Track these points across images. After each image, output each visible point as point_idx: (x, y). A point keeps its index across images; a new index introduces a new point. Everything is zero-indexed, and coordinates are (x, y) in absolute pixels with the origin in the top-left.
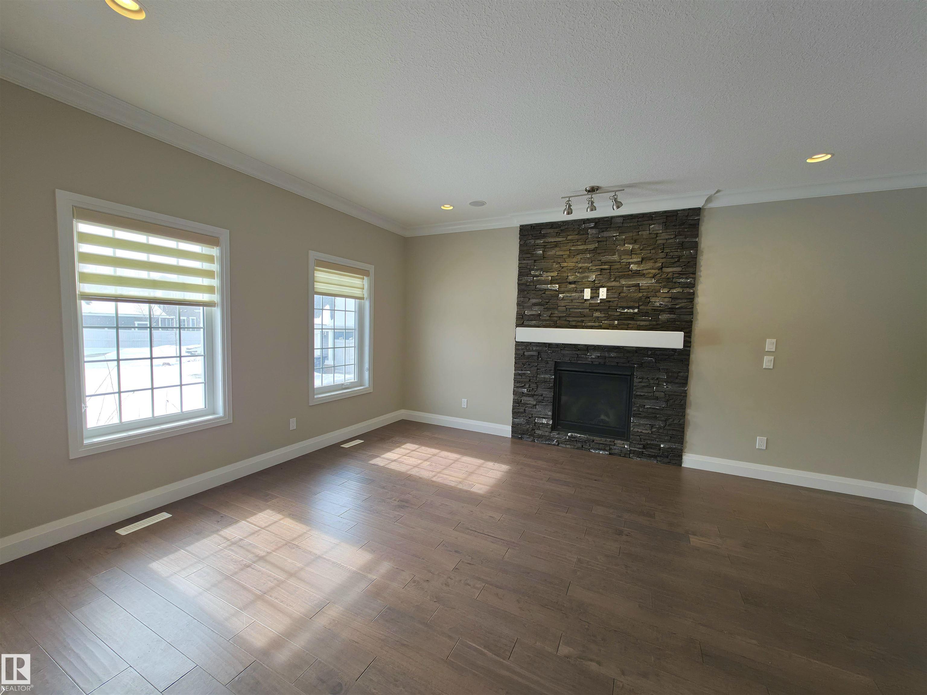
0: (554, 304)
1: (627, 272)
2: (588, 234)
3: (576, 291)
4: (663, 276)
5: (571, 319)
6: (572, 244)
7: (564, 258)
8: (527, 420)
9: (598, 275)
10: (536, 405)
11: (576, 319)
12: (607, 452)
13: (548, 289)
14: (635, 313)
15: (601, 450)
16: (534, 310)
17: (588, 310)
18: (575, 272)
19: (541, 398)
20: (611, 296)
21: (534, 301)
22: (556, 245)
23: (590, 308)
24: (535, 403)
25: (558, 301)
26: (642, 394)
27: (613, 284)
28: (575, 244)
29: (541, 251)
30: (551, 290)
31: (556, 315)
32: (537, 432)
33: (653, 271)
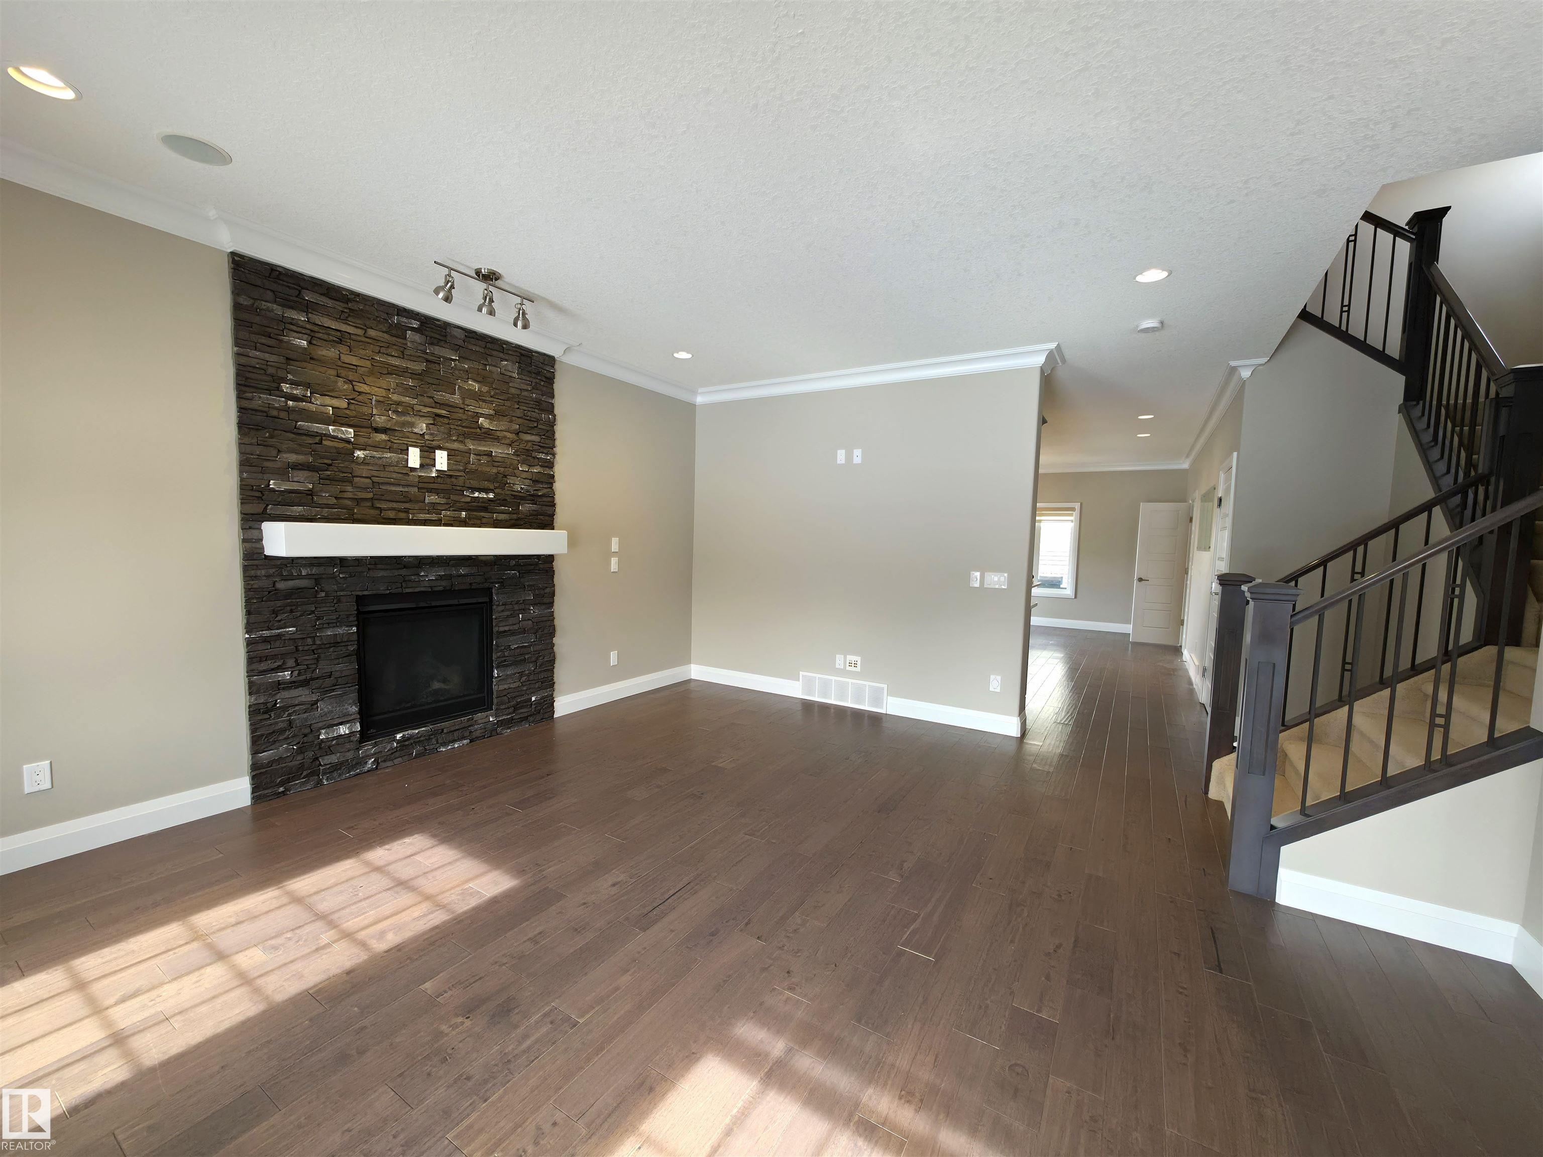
0: (344, 470)
1: (473, 428)
2: (405, 338)
3: (390, 450)
4: (522, 446)
5: (384, 505)
6: (378, 348)
7: (360, 372)
8: (299, 743)
9: (431, 424)
10: (316, 702)
11: (395, 505)
12: (465, 741)
13: (329, 436)
14: (490, 500)
15: (454, 741)
16: (295, 479)
17: (416, 489)
18: (388, 409)
19: (329, 682)
20: (454, 467)
21: (293, 458)
22: (341, 339)
23: (421, 485)
24: (314, 698)
25: (353, 466)
26: (506, 628)
27: (456, 446)
28: (383, 350)
29: (305, 342)
30: (336, 437)
31: (350, 495)
32: (326, 760)
33: (508, 435)
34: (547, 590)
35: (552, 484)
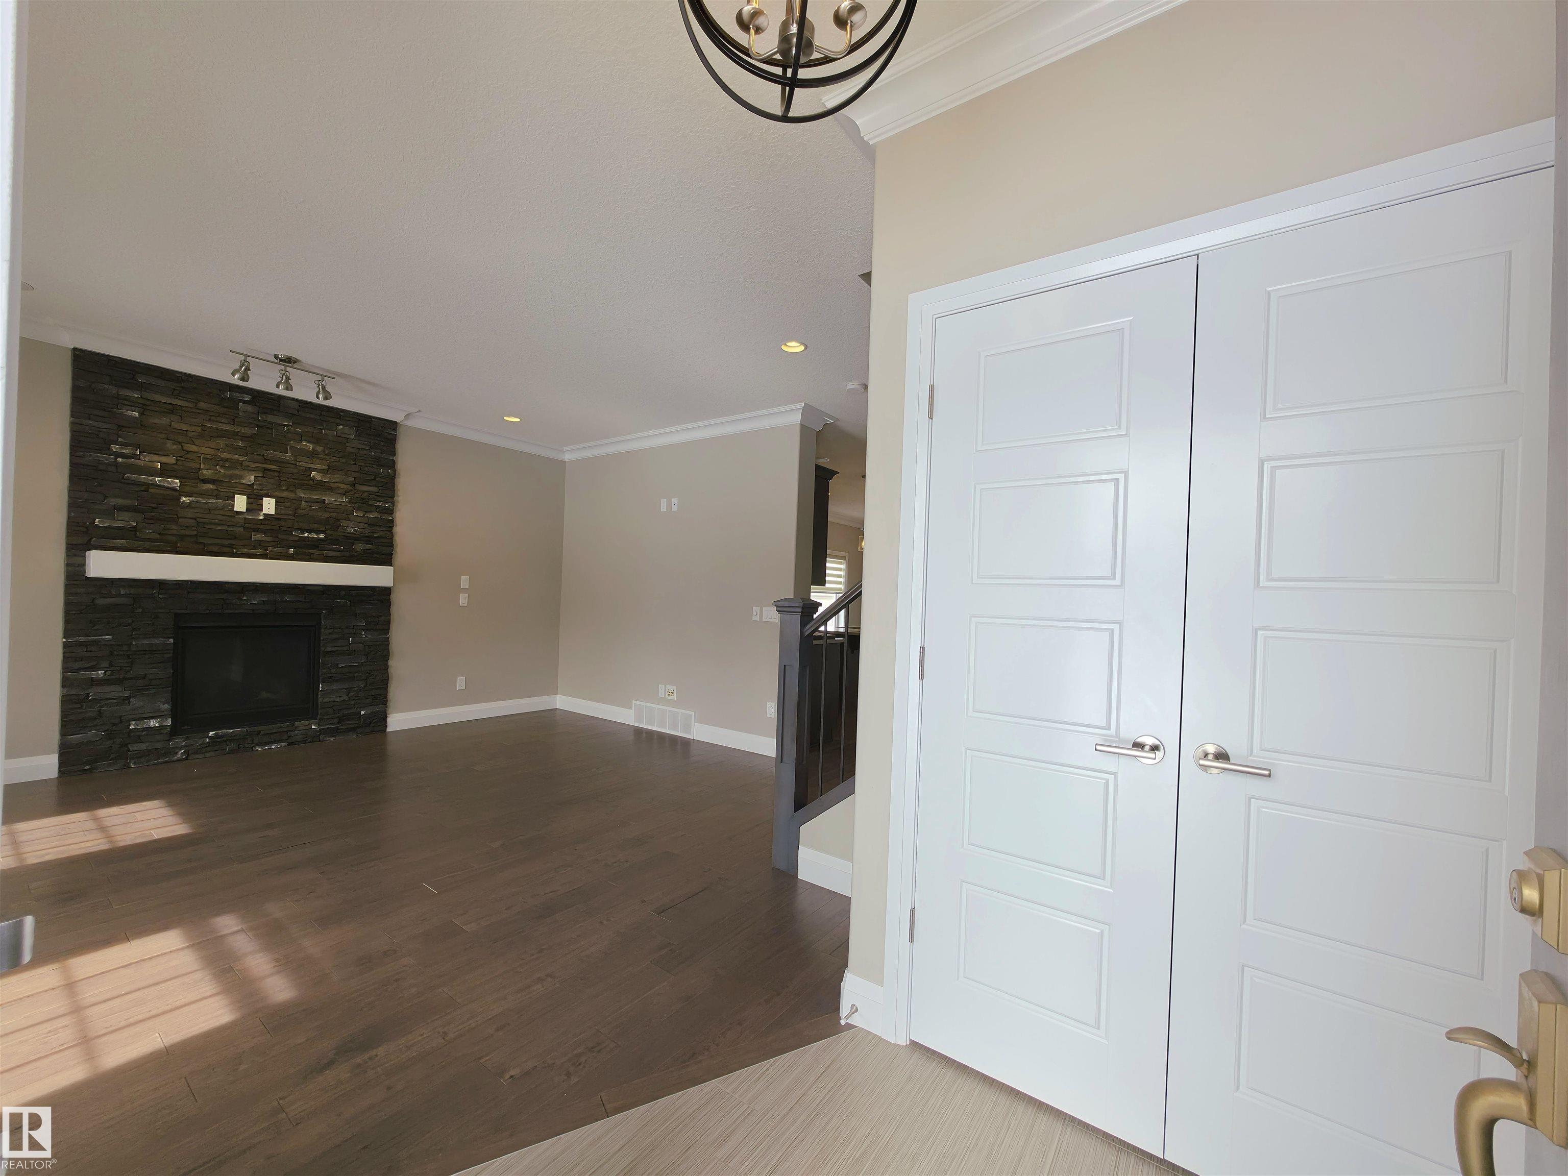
0: (169, 512)
1: (305, 480)
2: (237, 409)
3: (217, 497)
4: (357, 495)
5: (207, 541)
6: (209, 417)
7: (191, 436)
8: (107, 730)
9: (260, 476)
10: (129, 698)
11: (219, 541)
12: (284, 744)
13: (155, 485)
14: (321, 540)
15: (272, 743)
16: (120, 518)
17: (242, 529)
18: (216, 465)
19: (141, 683)
20: (283, 512)
21: (119, 502)
22: (172, 410)
23: (246, 526)
24: (126, 694)
25: (179, 509)
26: (334, 649)
27: (285, 494)
28: (212, 418)
29: (137, 413)
30: (162, 486)
31: (175, 532)
32: (134, 747)
33: (342, 486)
34: (383, 618)
35: (392, 527)
